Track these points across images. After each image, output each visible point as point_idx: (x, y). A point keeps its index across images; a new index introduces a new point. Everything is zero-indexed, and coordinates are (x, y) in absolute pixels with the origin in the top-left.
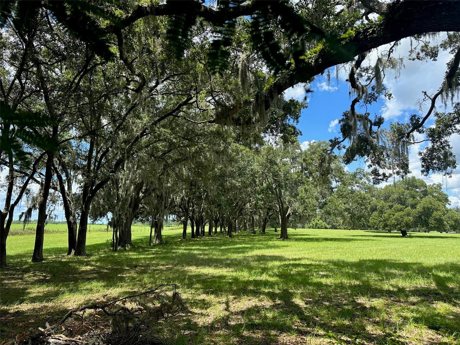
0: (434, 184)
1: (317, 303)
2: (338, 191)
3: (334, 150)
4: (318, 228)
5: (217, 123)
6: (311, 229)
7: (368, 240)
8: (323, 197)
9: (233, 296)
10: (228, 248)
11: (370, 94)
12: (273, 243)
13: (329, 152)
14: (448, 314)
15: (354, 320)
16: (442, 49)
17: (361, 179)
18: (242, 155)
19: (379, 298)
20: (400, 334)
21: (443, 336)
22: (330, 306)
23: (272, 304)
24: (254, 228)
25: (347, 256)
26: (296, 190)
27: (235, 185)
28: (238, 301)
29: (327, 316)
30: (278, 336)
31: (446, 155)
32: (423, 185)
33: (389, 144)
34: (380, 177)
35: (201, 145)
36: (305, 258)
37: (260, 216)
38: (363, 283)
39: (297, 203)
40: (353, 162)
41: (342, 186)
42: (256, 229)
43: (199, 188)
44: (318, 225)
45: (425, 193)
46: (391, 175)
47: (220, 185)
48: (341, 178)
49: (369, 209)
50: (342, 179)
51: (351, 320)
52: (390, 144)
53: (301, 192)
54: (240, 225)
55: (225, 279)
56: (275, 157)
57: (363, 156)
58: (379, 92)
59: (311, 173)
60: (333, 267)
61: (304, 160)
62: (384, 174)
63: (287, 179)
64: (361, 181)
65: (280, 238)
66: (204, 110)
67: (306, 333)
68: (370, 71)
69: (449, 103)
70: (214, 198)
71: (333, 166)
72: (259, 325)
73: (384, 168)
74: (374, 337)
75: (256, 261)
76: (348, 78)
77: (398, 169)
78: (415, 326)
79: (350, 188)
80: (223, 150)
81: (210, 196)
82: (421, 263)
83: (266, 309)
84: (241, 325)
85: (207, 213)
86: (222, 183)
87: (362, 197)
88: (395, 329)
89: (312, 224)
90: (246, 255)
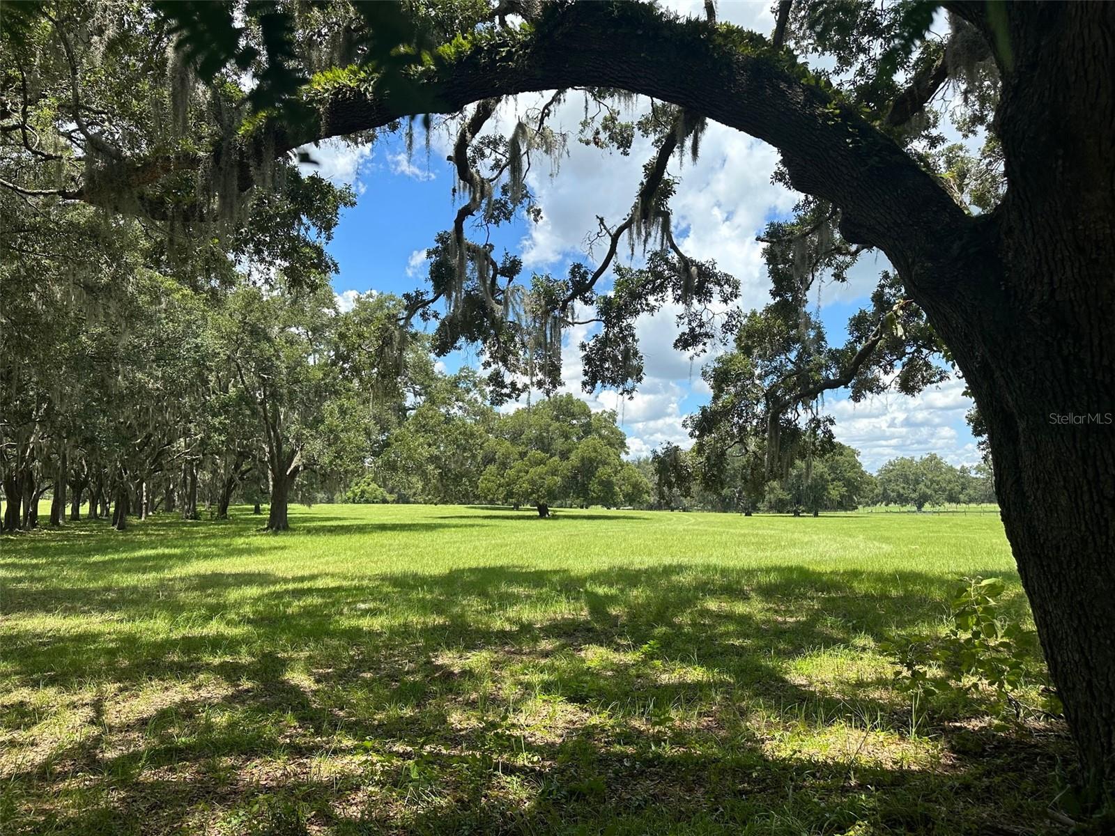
0: (604, 412)
1: (344, 677)
2: (416, 416)
3: (413, 320)
4: (367, 502)
5: (91, 203)
6: (349, 505)
7: (473, 526)
8: (384, 430)
9: (118, 685)
10: (113, 559)
11: (497, 202)
12: (247, 540)
13: (402, 323)
14: (604, 668)
15: (425, 706)
16: (641, 132)
17: (468, 391)
18: (170, 304)
19: (481, 648)
20: (515, 721)
21: (591, 713)
22: (374, 680)
23: (230, 691)
24: (195, 505)
25: (425, 561)
26: (318, 408)
27: (142, 387)
28: (133, 695)
29: (364, 704)
30: (240, 768)
31: (626, 355)
32: (586, 412)
33: (526, 321)
34: (505, 391)
35: (35, 259)
36: (327, 574)
37: (214, 472)
38: (452, 620)
39: (319, 441)
40: (453, 352)
41: (427, 405)
42: (202, 508)
43: (21, 389)
44: (367, 495)
45: (587, 430)
46: (526, 387)
47: (95, 384)
48: (425, 387)
49: (479, 459)
50: (429, 390)
51: (418, 706)
52: (529, 320)
53: (331, 413)
54: (154, 497)
55: (95, 642)
56: (265, 318)
57: (474, 340)
58: (516, 201)
59: (356, 370)
60: (390, 589)
61: (342, 336)
62: (513, 384)
63: (297, 381)
64: (467, 397)
65: (267, 529)
66: (49, 157)
67: (309, 751)
68: (501, 149)
69: (639, 249)
70: (74, 421)
71: (409, 356)
72: (189, 747)
73: (514, 371)
74: (462, 736)
75: (195, 589)
76: (452, 153)
77: (540, 376)
78: (544, 701)
79: (443, 410)
80: (107, 285)
81: (59, 414)
82: (568, 570)
83: (211, 706)
84: (135, 757)
85: (47, 461)
86: (103, 380)
87: (468, 432)
88: (507, 710)
89: (353, 492)
90: (167, 574)
